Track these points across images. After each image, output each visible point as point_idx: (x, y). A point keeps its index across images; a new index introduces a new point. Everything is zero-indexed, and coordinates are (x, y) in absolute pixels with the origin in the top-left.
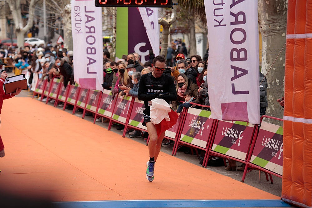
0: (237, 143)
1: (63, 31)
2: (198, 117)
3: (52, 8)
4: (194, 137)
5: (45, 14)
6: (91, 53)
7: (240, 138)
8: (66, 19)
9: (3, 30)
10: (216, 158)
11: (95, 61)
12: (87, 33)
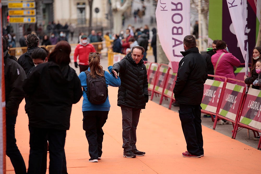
6: (178, 34)
11: (181, 43)
12: (173, 10)
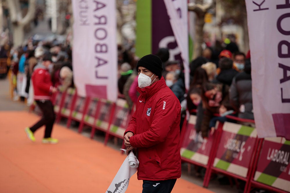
0: (288, 171)
2: (237, 135)
6: (101, 52)
10: (261, 191)
11: (106, 62)
12: (96, 24)
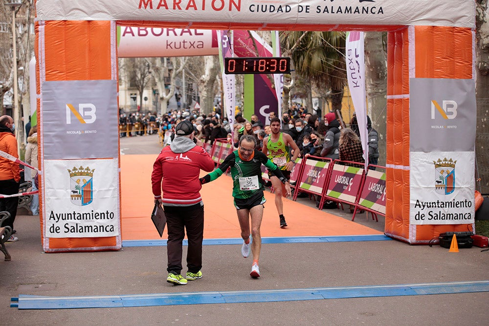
0: (348, 189)
1: (199, 98)
2: (315, 167)
3: (190, 79)
4: (311, 184)
5: (184, 84)
7: (351, 184)
8: (202, 88)
9: (150, 99)
10: (331, 202)
